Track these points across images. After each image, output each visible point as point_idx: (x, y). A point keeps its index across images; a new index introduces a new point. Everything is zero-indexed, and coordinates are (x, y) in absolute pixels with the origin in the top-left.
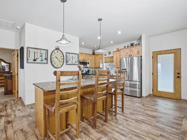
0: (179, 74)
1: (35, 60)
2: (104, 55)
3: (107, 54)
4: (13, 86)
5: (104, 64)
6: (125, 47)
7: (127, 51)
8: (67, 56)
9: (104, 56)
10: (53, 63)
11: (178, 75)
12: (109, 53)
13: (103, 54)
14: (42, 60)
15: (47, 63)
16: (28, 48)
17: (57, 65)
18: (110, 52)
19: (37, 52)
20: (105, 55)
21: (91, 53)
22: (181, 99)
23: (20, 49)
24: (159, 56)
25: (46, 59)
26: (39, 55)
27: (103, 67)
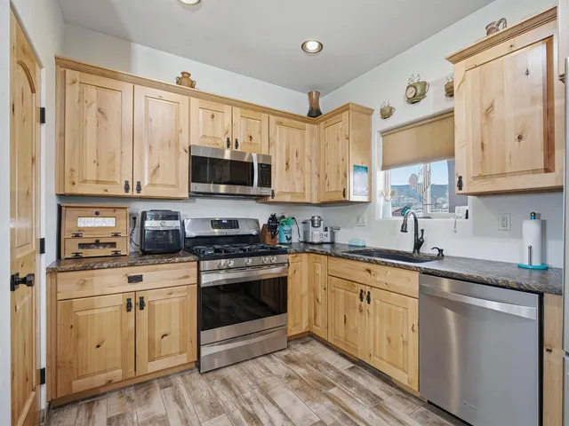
2: (376, 115)
5: (380, 175)
9: (378, 124)
12: (412, 94)
13: (369, 112)
18: (425, 84)
20: (386, 114)
27: (370, 195)
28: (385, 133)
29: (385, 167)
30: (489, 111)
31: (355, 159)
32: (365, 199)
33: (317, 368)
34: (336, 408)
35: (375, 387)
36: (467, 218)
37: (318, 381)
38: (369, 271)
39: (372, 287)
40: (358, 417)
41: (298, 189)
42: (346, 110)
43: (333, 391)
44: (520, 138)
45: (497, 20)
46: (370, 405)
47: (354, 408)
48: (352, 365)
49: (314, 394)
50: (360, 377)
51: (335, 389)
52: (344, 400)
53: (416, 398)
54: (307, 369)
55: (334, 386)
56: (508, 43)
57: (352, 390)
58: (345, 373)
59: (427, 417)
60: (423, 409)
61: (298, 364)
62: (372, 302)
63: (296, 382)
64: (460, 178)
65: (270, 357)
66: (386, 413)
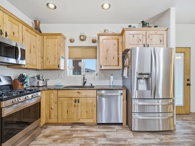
2: (67, 41)
3: (76, 39)
9: (68, 44)
11: (188, 82)
12: (82, 38)
18: (85, 37)
20: (72, 41)
22: (190, 113)
27: (65, 67)
28: (69, 47)
29: (69, 58)
30: (108, 50)
32: (63, 69)
33: (61, 133)
34: (80, 139)
35: (83, 128)
36: (97, 75)
37: (66, 136)
38: (79, 93)
39: (80, 97)
40: (88, 137)
41: (35, 63)
42: (59, 35)
43: (74, 136)
44: (114, 58)
45: (107, 29)
46: (87, 133)
47: (84, 136)
48: (71, 126)
49: (69, 140)
50: (77, 128)
51: (74, 135)
52: (80, 136)
53: (94, 125)
54: (57, 135)
55: (73, 134)
56: (111, 37)
57: (79, 132)
58: (71, 129)
59: (100, 127)
60: (98, 126)
61: (52, 136)
62: (80, 102)
63: (59, 140)
64: (101, 65)
65: (36, 140)
66: (93, 132)
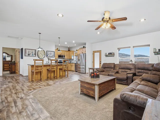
0: (101, 62)
1: (29, 55)
3: (76, 51)
4: (16, 69)
6: (81, 48)
7: (81, 50)
8: (47, 53)
9: (74, 52)
10: (39, 56)
14: (33, 55)
15: (36, 56)
16: (25, 49)
17: (41, 57)
19: (30, 51)
20: (75, 51)
21: (68, 50)
23: (21, 49)
24: (95, 53)
25: (35, 54)
26: (31, 52)
31: (72, 55)
32: (73, 59)
41: (67, 58)
